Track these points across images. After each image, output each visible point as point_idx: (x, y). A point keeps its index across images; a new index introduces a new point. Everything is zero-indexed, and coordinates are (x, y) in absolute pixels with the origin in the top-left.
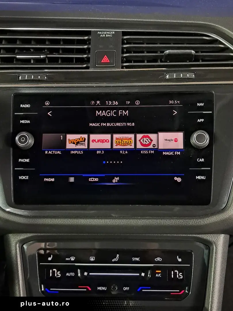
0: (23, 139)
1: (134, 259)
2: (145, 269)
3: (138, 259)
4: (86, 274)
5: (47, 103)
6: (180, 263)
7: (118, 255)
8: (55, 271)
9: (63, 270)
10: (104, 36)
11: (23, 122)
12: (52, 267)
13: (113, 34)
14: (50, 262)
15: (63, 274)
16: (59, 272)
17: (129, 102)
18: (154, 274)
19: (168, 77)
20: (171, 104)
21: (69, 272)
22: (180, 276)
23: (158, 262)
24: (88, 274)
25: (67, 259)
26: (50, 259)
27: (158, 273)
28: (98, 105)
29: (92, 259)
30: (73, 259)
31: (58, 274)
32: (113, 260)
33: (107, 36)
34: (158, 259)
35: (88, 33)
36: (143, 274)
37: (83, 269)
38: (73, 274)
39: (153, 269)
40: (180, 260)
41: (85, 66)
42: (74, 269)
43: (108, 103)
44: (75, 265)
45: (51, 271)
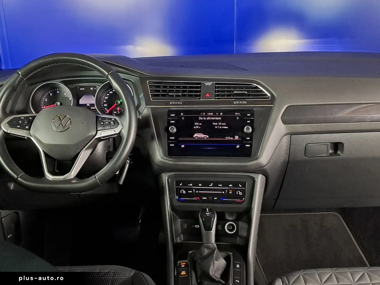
0: (172, 129)
1: (219, 185)
2: (224, 190)
3: (221, 185)
4: (197, 192)
5: (182, 114)
6: (240, 187)
7: (212, 184)
8: (183, 191)
9: (187, 190)
10: (207, 85)
11: (171, 122)
12: (181, 189)
13: (211, 84)
14: (181, 186)
15: (187, 192)
16: (185, 191)
17: (218, 114)
18: (228, 192)
19: (235, 103)
20: (236, 115)
21: (189, 191)
22: (241, 193)
23: (231, 187)
24: (198, 192)
25: (188, 185)
26: (181, 185)
27: (230, 192)
28: (204, 115)
29: (200, 185)
30: (191, 185)
31: (184, 192)
32: (210, 186)
33: (208, 85)
34: (231, 185)
35: (200, 84)
36: (223, 192)
37: (196, 189)
38: (191, 192)
39: (229, 190)
40: (240, 186)
41: (198, 98)
42: (191, 189)
43: (209, 114)
44: (192, 188)
45: (181, 190)
